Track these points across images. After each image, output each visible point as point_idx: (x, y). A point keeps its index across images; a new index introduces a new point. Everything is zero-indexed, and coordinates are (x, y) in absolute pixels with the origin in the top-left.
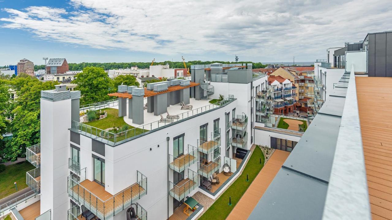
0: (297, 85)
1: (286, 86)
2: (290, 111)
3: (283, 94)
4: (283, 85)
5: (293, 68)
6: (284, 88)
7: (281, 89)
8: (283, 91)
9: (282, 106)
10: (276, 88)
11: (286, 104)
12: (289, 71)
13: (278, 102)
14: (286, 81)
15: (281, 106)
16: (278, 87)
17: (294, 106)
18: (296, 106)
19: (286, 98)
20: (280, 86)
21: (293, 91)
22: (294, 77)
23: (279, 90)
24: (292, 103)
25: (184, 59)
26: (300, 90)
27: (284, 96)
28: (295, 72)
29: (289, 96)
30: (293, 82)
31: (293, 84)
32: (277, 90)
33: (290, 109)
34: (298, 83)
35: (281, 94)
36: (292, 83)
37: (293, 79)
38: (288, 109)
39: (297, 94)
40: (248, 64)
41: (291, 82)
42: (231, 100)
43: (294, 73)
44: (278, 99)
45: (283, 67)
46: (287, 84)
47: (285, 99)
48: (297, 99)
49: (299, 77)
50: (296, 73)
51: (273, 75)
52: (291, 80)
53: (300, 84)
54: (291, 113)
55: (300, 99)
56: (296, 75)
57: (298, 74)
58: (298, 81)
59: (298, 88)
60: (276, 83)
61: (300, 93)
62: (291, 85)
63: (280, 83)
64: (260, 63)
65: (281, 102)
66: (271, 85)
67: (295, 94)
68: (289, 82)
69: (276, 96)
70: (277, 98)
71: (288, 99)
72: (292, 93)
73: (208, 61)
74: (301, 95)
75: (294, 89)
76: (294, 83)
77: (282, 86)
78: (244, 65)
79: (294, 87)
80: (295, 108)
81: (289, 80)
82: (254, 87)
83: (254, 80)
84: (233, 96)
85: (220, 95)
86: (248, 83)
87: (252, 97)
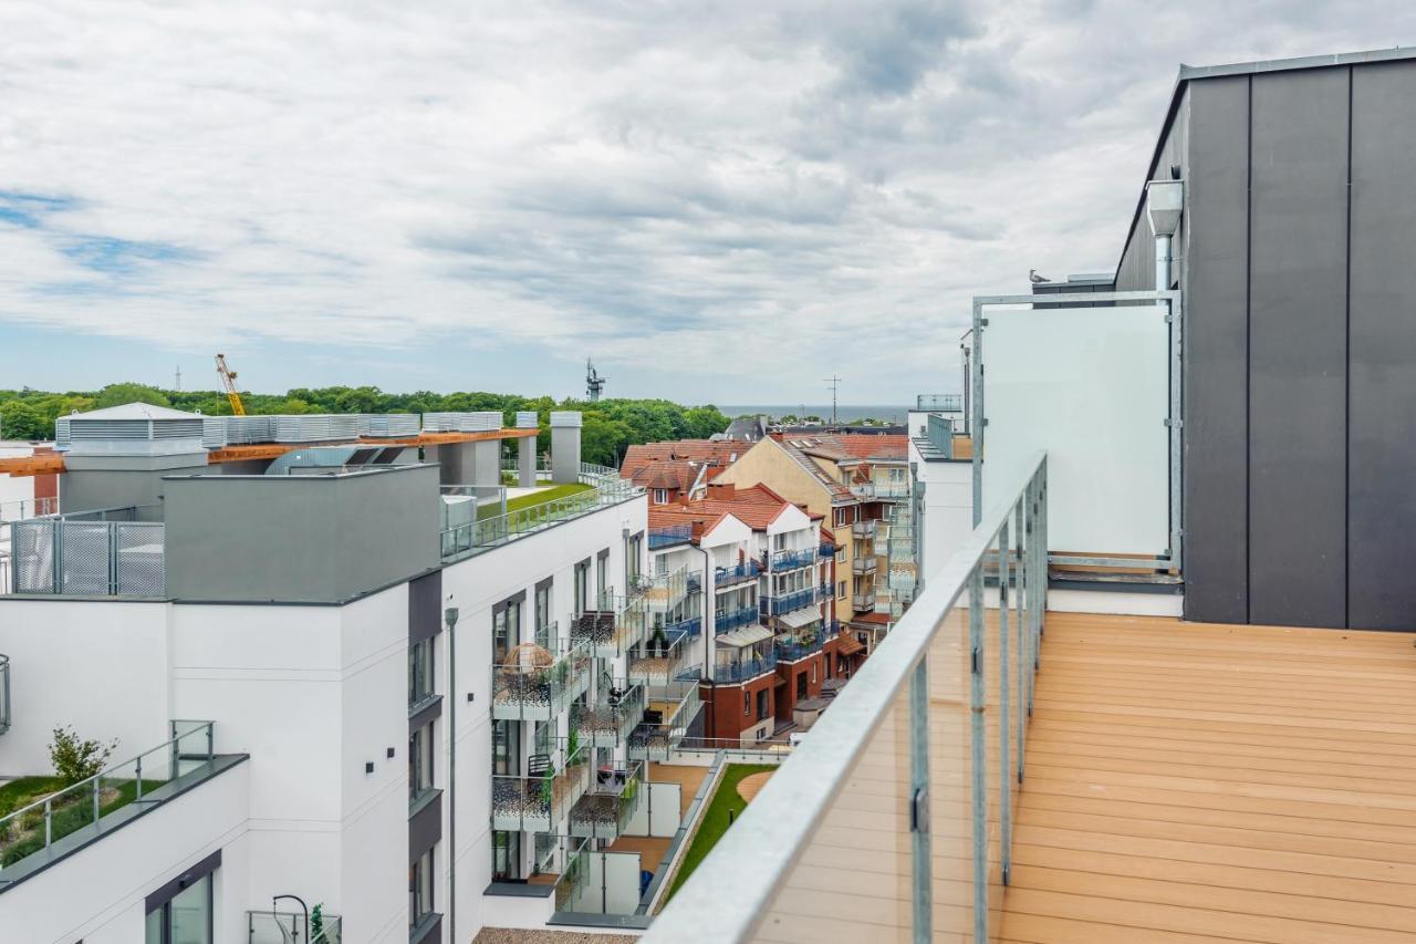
0: (843, 536)
1: (789, 546)
2: (803, 691)
3: (770, 595)
4: (771, 540)
5: (830, 438)
6: (776, 557)
7: (759, 569)
8: (769, 574)
9: (760, 670)
10: (732, 562)
11: (782, 651)
12: (807, 454)
13: (741, 649)
14: (789, 520)
15: (756, 667)
16: (742, 554)
17: (828, 655)
18: (840, 656)
19: (784, 618)
20: (754, 548)
21: (823, 567)
22: (828, 492)
23: (747, 572)
24: (817, 642)
25: (232, 376)
26: (860, 564)
27: (775, 605)
28: (836, 461)
29: (803, 601)
30: (822, 518)
31: (824, 532)
32: (739, 571)
33: (803, 677)
34: (849, 522)
35: (758, 594)
36: (817, 525)
37: (824, 503)
38: (795, 682)
39: (843, 583)
40: (557, 418)
41: (812, 520)
42: (186, 768)
43: (832, 469)
44: (742, 629)
45: (778, 437)
46: (794, 533)
47: (783, 623)
48: (844, 613)
49: (854, 489)
50: (841, 468)
51: (726, 482)
52: (815, 510)
53: (860, 527)
54: (813, 698)
55: (858, 614)
56: (841, 480)
57: (849, 472)
58: (846, 514)
59: (849, 552)
60: (729, 531)
61: (858, 580)
62: (814, 541)
63: (755, 531)
64: (712, 408)
65: (758, 647)
66: (703, 546)
67: (833, 588)
68: (803, 521)
69: (732, 609)
70: (741, 620)
71: (795, 620)
72: (816, 583)
73: (425, 390)
74: (865, 586)
75: (829, 560)
76: (828, 525)
77: (764, 547)
78: (526, 420)
79: (829, 549)
80: (833, 668)
81: (803, 508)
82: (453, 616)
83: (476, 546)
84: (210, 735)
85: (59, 734)
86: (364, 595)
87: (441, 698)
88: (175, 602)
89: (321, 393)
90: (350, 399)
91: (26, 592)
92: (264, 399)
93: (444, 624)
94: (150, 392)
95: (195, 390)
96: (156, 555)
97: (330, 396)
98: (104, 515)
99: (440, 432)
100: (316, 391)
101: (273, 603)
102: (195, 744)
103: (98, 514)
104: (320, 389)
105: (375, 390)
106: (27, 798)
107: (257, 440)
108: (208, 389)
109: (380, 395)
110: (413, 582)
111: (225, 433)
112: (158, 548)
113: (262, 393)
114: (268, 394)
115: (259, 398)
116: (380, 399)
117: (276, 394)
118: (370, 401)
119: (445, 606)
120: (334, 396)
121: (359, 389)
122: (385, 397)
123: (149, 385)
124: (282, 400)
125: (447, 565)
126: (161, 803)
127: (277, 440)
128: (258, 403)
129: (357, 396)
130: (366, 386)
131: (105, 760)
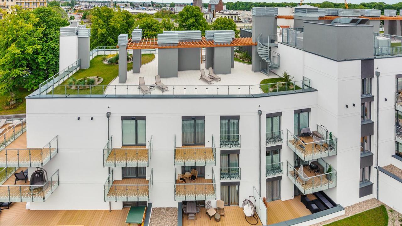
42: (305, 87)
82: (378, 74)
83: (390, 55)
84: (310, 82)
85: (285, 72)
86: (345, 60)
87: (373, 97)
88: (305, 51)
89: (368, 4)
90: (376, 6)
91: (284, 42)
92: (354, 5)
93: (375, 76)
94: (331, 4)
95: (339, 3)
96: (302, 39)
97: (370, 5)
98: (298, 29)
99: (389, 16)
100: (367, 3)
101: (322, 56)
102: (307, 83)
103: (297, 29)
104: (368, 3)
105: (384, 3)
106: (280, 81)
107: (334, 15)
108: (342, 3)
109: (385, 4)
110: (363, 60)
111: (327, 12)
112: (302, 38)
113: (354, 4)
114: (355, 4)
115: (353, 5)
116: (385, 6)
117: (357, 4)
118: (382, 6)
119: (375, 71)
120: (372, 5)
121: (379, 3)
122: (386, 5)
123: (331, 2)
124: (358, 6)
125: (376, 58)
126: (297, 93)
127: (338, 15)
128: (352, 6)
129: (378, 5)
130: (381, 2)
131: (292, 80)
